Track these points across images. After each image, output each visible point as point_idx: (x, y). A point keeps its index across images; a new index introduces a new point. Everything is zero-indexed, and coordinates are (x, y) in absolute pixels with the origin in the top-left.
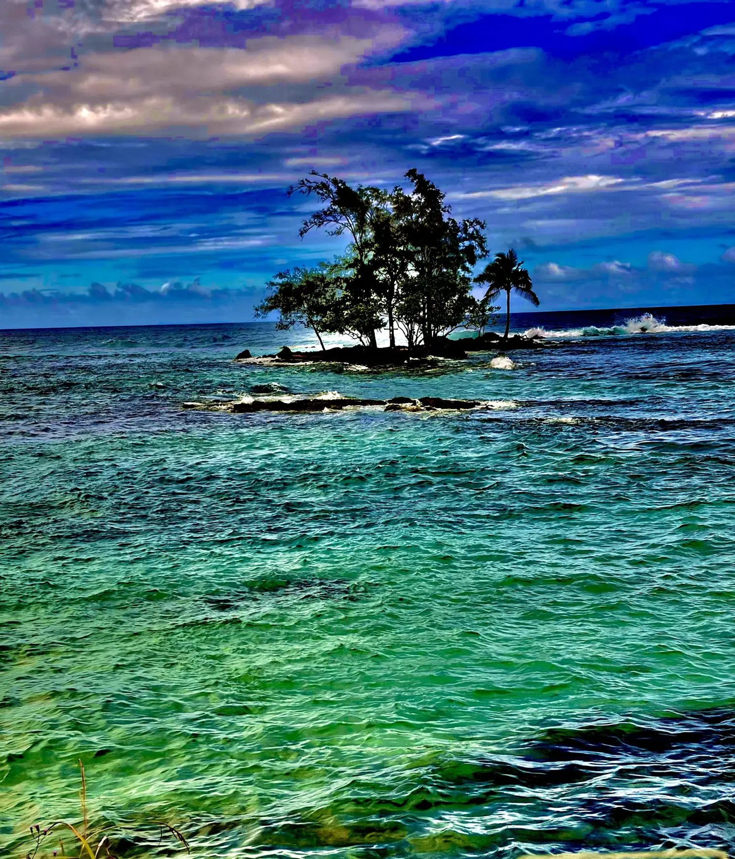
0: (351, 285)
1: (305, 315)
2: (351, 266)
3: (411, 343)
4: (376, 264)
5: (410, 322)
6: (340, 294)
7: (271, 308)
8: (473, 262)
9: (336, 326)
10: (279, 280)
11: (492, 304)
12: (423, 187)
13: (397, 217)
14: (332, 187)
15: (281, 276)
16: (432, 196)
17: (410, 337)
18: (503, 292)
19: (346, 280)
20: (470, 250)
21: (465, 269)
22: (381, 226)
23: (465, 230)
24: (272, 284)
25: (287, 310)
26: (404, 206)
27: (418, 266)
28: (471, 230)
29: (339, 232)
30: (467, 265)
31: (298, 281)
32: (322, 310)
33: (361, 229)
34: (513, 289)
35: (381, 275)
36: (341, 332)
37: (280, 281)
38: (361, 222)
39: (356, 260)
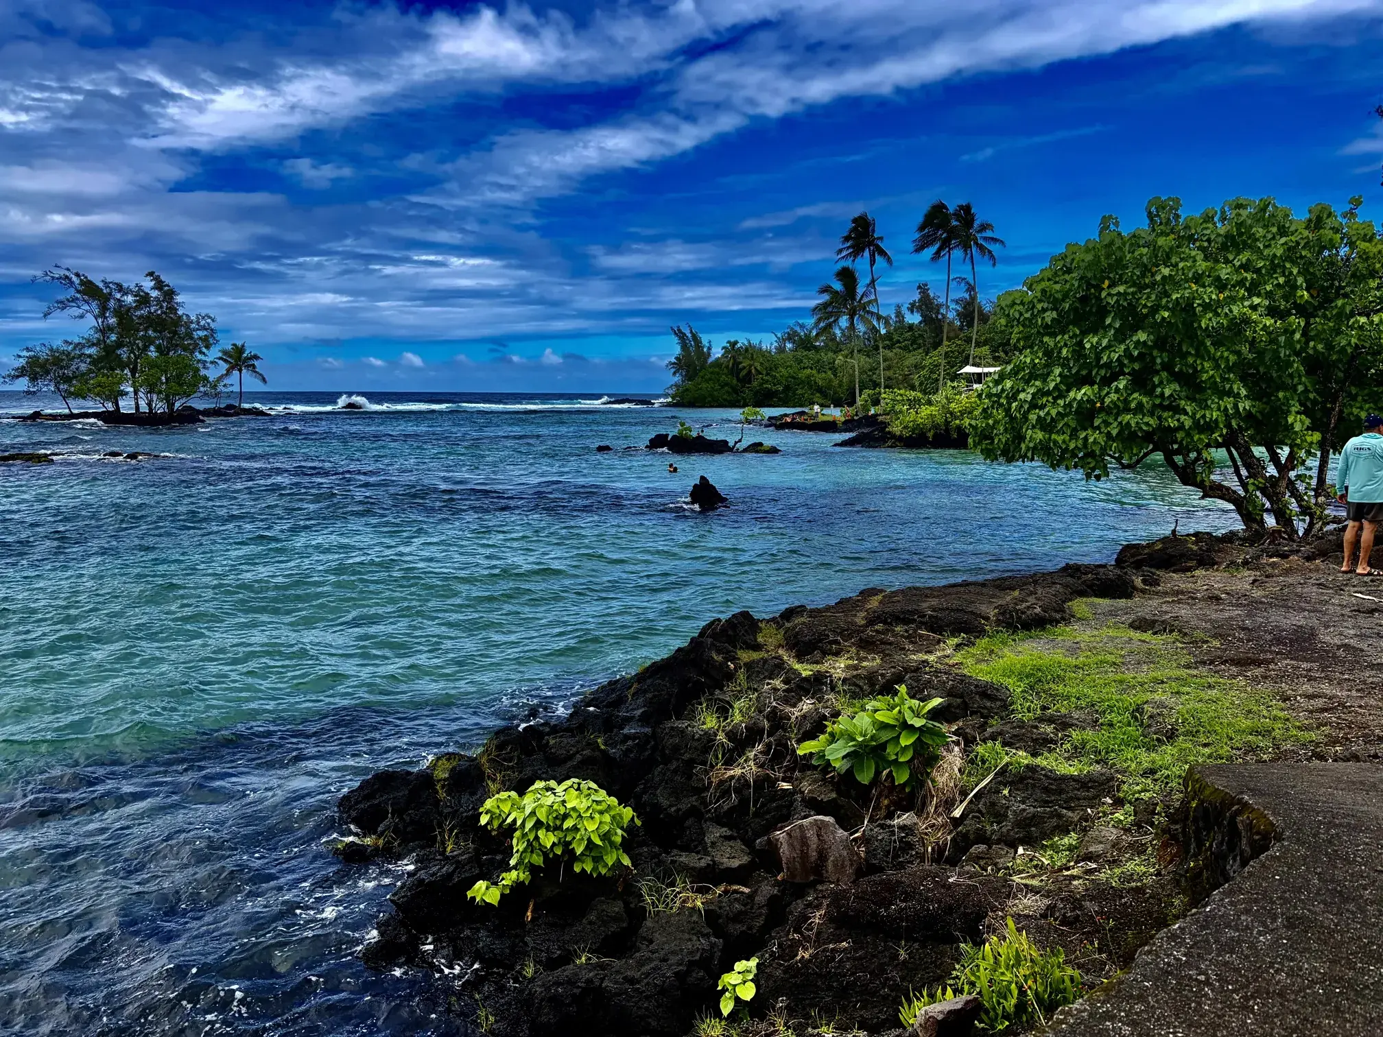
0: (95, 361)
1: (52, 384)
2: (93, 345)
3: (150, 409)
4: (119, 345)
5: (150, 392)
6: (83, 367)
7: (18, 377)
8: (208, 347)
9: (79, 395)
10: (25, 353)
11: (226, 382)
12: (159, 285)
13: (137, 308)
14: (74, 279)
15: (28, 349)
16: (169, 294)
17: (149, 404)
18: (236, 372)
19: (90, 356)
20: (205, 340)
21: (201, 352)
22: (123, 314)
23: (198, 323)
24: (19, 356)
25: (34, 379)
26: (144, 300)
27: (159, 348)
28: (202, 323)
29: (82, 317)
30: (204, 350)
31: (44, 354)
32: (67, 380)
33: (102, 314)
34: (244, 371)
35: (124, 353)
36: (84, 398)
37: (27, 354)
38: (104, 309)
39: (99, 340)
